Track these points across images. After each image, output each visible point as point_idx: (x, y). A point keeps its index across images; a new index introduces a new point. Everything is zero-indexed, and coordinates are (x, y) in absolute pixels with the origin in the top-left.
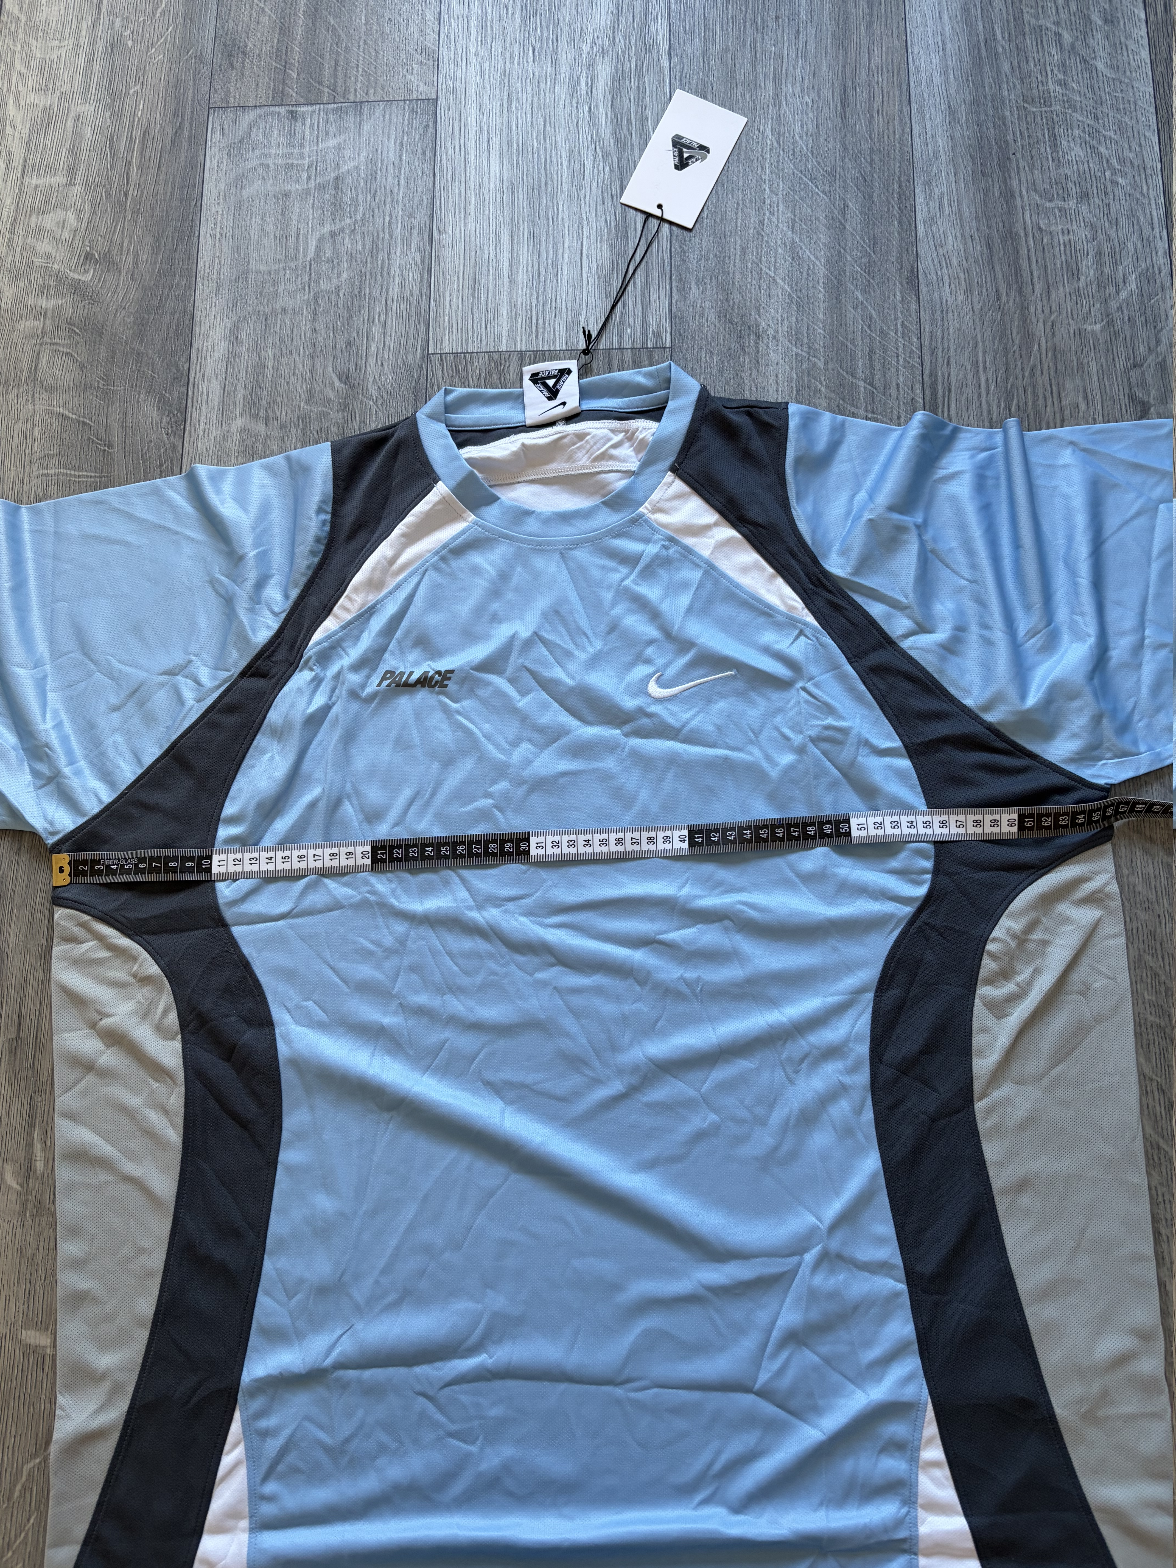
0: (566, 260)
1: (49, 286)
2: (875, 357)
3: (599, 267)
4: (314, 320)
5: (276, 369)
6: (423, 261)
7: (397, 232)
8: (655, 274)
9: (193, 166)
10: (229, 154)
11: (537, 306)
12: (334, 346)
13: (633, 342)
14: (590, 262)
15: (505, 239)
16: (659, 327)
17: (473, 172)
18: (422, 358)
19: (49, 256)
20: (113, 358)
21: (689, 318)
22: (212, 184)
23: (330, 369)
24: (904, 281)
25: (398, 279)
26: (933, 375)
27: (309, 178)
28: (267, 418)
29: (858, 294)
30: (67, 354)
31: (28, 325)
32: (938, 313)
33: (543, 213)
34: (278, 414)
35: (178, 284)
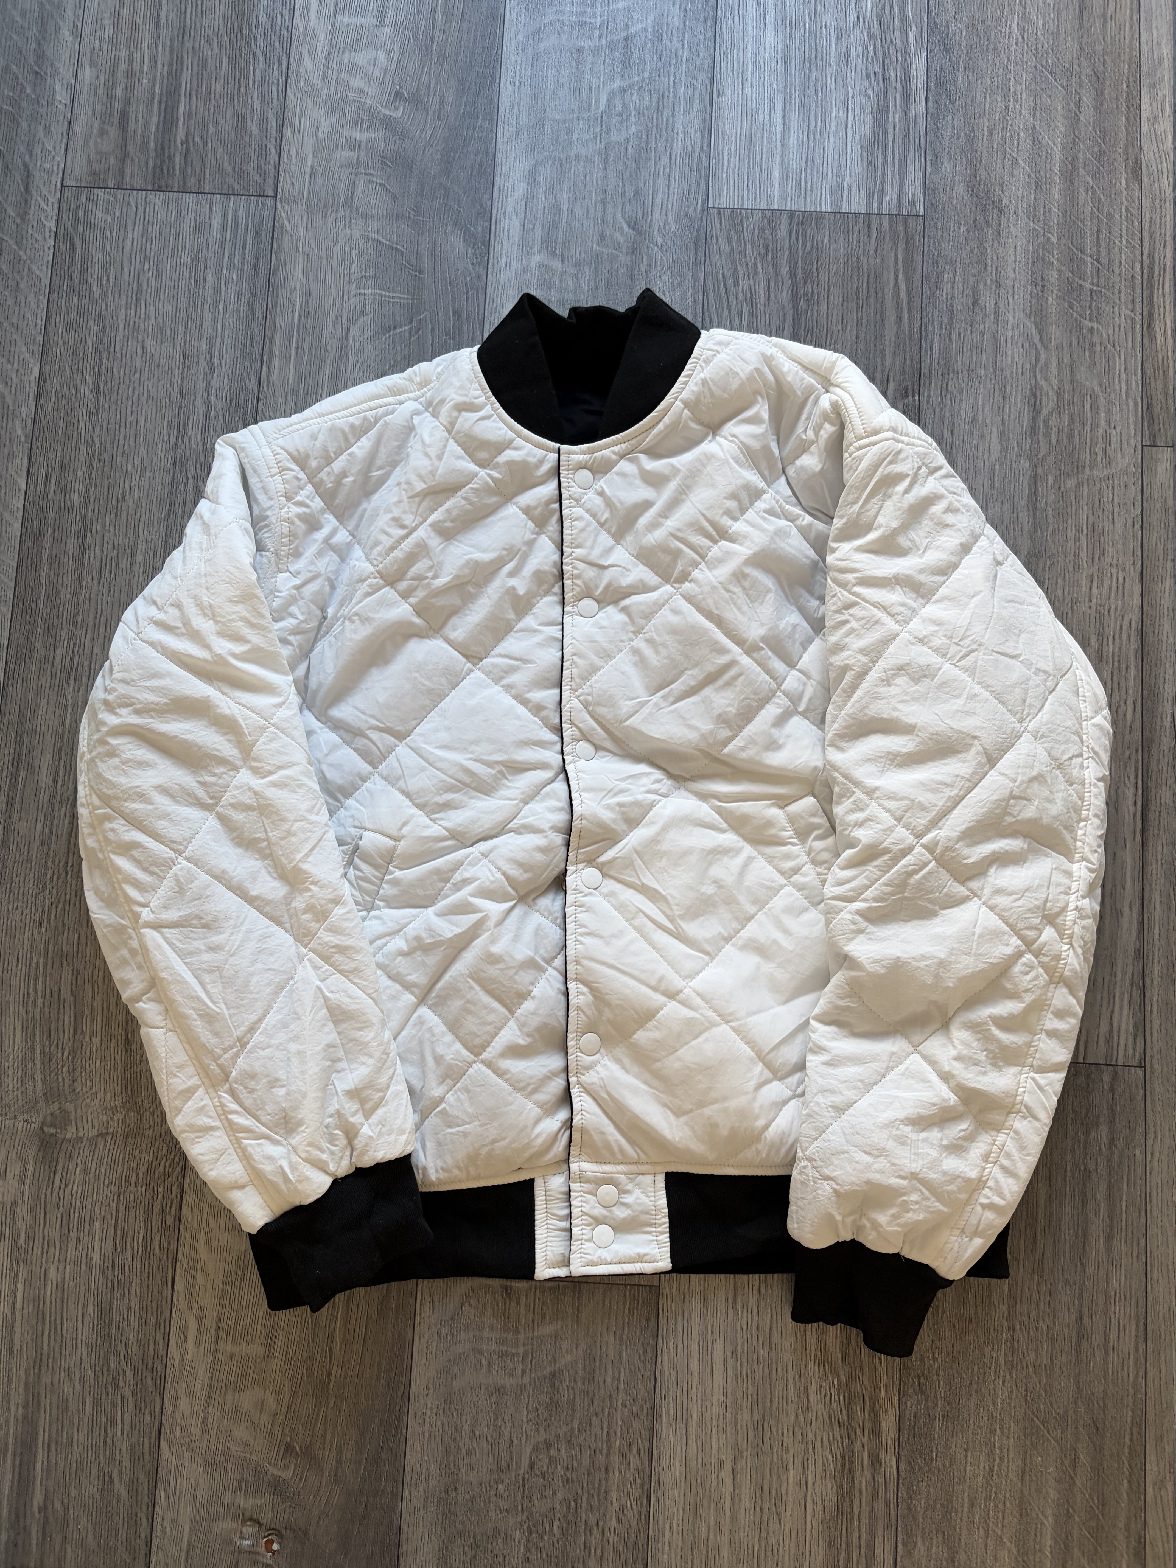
0: (833, 128)
1: (362, 120)
2: (1102, 236)
3: (862, 138)
4: (605, 168)
5: (571, 211)
6: (704, 121)
7: (681, 91)
8: (912, 147)
9: (494, 16)
10: (527, 9)
11: (806, 169)
12: (623, 194)
13: (890, 209)
14: (854, 132)
15: (779, 106)
16: (914, 196)
17: (750, 41)
18: (703, 210)
19: (362, 92)
20: (422, 190)
21: (941, 190)
22: (512, 35)
23: (619, 215)
24: (1129, 171)
25: (681, 136)
26: (1151, 256)
27: (601, 36)
28: (562, 256)
29: (1089, 179)
30: (381, 184)
31: (345, 155)
32: (1158, 201)
33: (812, 84)
34: (572, 253)
35: (481, 126)
